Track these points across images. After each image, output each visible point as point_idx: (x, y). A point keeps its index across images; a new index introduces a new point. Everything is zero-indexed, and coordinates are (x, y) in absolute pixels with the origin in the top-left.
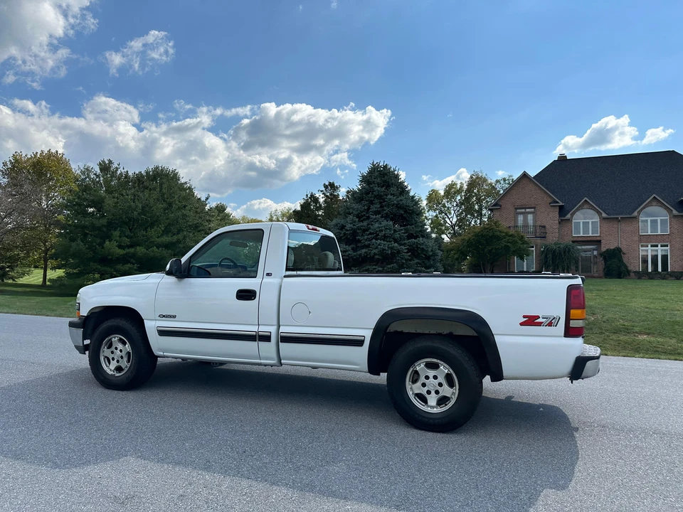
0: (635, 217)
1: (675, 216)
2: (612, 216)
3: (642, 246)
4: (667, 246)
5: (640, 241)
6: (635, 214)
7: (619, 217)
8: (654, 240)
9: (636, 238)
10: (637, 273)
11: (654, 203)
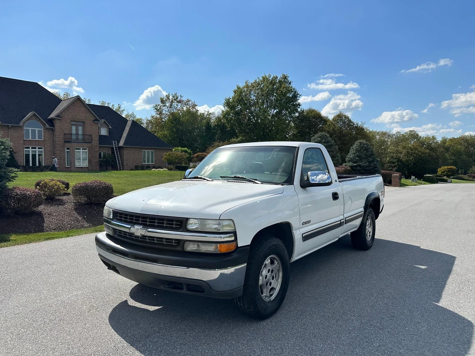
0: (21, 127)
1: (47, 129)
2: (4, 124)
3: (26, 148)
4: (42, 148)
5: (24, 144)
6: (21, 124)
7: (10, 125)
8: (34, 144)
9: (22, 142)
10: (23, 166)
11: (34, 118)
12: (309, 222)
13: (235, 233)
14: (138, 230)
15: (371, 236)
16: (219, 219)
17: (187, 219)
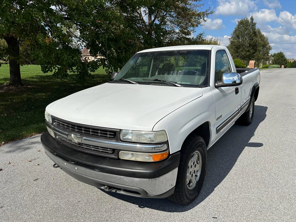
12: (221, 116)
13: (167, 143)
14: (74, 138)
15: (251, 114)
16: (152, 131)
17: (121, 130)
